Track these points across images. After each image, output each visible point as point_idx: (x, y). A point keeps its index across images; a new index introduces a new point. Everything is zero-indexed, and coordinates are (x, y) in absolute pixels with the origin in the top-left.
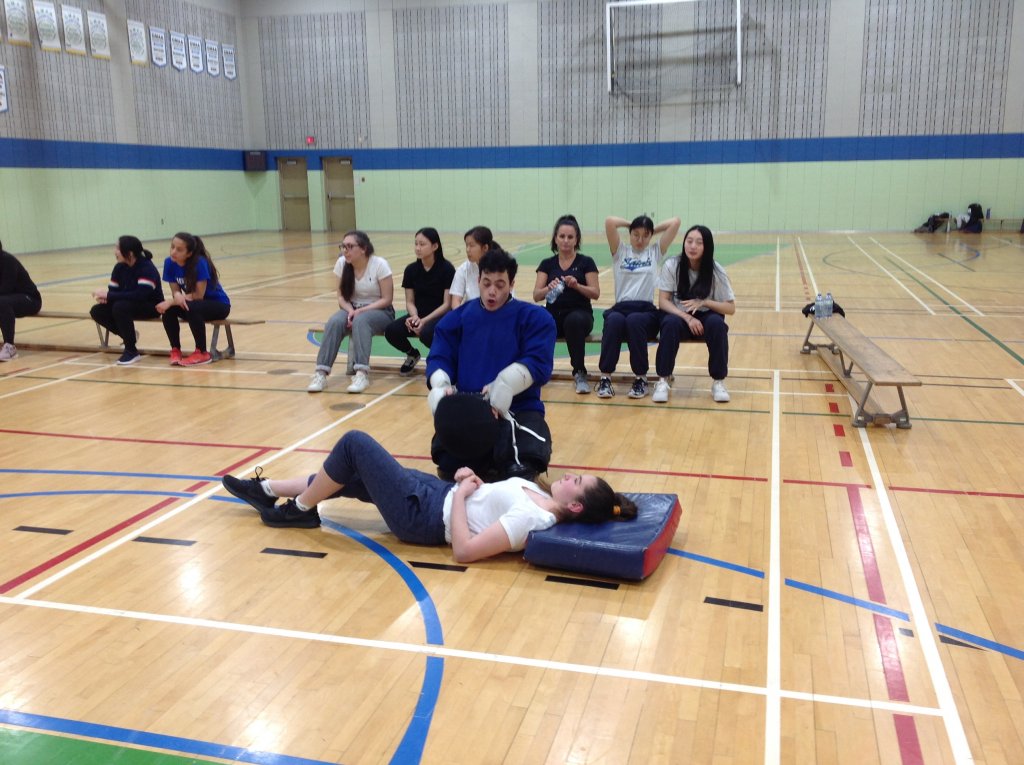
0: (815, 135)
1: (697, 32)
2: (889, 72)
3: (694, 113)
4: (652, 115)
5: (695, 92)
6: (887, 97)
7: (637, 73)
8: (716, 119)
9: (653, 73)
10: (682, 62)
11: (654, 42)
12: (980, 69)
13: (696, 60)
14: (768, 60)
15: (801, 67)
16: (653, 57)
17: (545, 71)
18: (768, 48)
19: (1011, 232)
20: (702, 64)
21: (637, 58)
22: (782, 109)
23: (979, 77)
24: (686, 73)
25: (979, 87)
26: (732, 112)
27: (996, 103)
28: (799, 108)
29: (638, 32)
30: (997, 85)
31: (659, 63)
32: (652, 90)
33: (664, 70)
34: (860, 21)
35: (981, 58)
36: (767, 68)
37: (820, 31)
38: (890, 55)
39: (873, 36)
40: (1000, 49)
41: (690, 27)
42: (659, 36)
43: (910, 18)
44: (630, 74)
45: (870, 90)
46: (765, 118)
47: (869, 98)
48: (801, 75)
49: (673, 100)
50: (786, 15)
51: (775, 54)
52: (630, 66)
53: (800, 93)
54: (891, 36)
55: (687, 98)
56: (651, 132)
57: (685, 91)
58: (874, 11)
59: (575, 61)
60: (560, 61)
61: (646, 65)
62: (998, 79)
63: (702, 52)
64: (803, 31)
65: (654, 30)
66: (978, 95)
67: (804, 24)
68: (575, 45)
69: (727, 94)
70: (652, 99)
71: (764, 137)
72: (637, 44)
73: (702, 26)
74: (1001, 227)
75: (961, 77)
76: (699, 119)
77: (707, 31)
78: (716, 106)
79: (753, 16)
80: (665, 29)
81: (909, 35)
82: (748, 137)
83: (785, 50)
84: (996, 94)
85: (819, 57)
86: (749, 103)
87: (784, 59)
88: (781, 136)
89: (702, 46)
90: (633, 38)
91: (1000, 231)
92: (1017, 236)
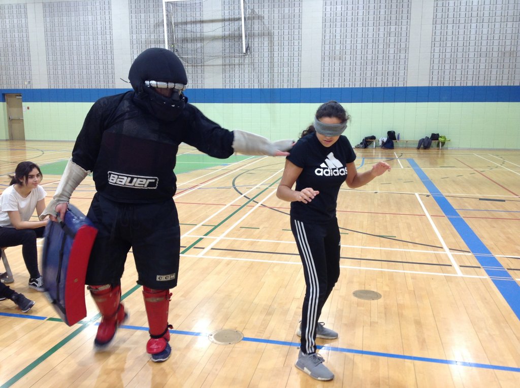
0: (295, 87)
1: (224, 20)
2: (338, 47)
3: (224, 71)
4: (199, 71)
5: (224, 57)
6: (337, 63)
7: (189, 45)
8: (237, 75)
9: (199, 45)
10: (214, 39)
11: (198, 25)
12: (392, 46)
13: (224, 38)
14: (266, 39)
15: (286, 43)
16: (198, 35)
17: (135, 42)
18: (266, 32)
19: (412, 148)
20: (227, 40)
21: (189, 35)
22: (276, 70)
23: (392, 51)
24: (218, 45)
25: (392, 57)
26: (247, 71)
27: (402, 67)
28: (286, 70)
29: (189, 19)
30: (403, 56)
31: (202, 39)
32: (199, 56)
33: (205, 42)
34: (320, 15)
35: (392, 39)
36: (266, 44)
37: (297, 20)
38: (338, 37)
39: (328, 24)
40: (404, 34)
41: (220, 17)
42: (202, 22)
43: (350, 13)
44: (185, 46)
45: (327, 58)
46: (266, 76)
47: (327, 63)
48: (286, 49)
49: (210, 62)
50: (276, 10)
51: (270, 35)
52: (185, 40)
53: (286, 60)
54: (338, 24)
55: (220, 61)
56: (200, 82)
57: (218, 57)
58: (328, 8)
59: (152, 37)
60: (143, 37)
61: (194, 40)
62: (403, 52)
63: (227, 33)
64: (286, 21)
65: (198, 19)
66: (391, 62)
67: (286, 16)
68: (152, 27)
69: (243, 59)
70: (199, 61)
71: (266, 87)
72: (189, 27)
73: (227, 17)
74: (407, 146)
75: (381, 51)
76: (227, 75)
77: (229, 20)
78: (237, 67)
79: (256, 10)
80: (205, 18)
81: (349, 24)
82: (256, 87)
83: (276, 32)
84: (402, 62)
85: (296, 37)
86: (256, 66)
87: (276, 38)
88: (276, 87)
89: (227, 28)
90: (186, 23)
91: (406, 148)
92: (416, 151)
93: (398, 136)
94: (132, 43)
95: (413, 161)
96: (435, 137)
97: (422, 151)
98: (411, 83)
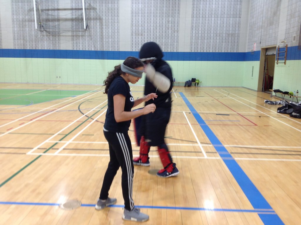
0: (116, 50)
1: (72, 9)
2: (140, 28)
3: (73, 40)
4: (57, 39)
5: (73, 31)
6: (140, 37)
7: (51, 23)
8: (81, 42)
9: (57, 23)
10: (66, 20)
11: (56, 12)
12: (170, 29)
13: (72, 20)
14: (98, 21)
15: (110, 24)
16: (56, 17)
17: (15, 20)
18: (98, 17)
19: (182, 86)
20: (74, 21)
21: (50, 17)
22: (104, 40)
23: (170, 32)
24: (69, 24)
25: (170, 35)
26: (87, 40)
27: (175, 41)
28: (110, 40)
29: (50, 8)
30: (176, 35)
31: (58, 20)
32: (57, 30)
33: (61, 22)
34: (130, 9)
35: (170, 25)
36: (98, 24)
37: (116, 11)
38: (140, 22)
39: (134, 15)
40: (176, 22)
41: (70, 7)
42: (58, 10)
43: (146, 9)
44: (48, 23)
45: (134, 34)
46: (99, 43)
47: (134, 37)
48: (110, 28)
49: (64, 34)
50: (104, 5)
51: (101, 19)
52: (48, 20)
53: (110, 34)
54: (140, 15)
55: (70, 34)
56: (57, 45)
57: (69, 31)
58: (134, 5)
59: (27, 17)
60: (21, 17)
61: (53, 20)
62: (176, 32)
63: (74, 17)
64: (110, 11)
65: (56, 8)
66: (170, 38)
67: (110, 9)
68: (26, 11)
69: (84, 33)
70: (57, 33)
71: (99, 50)
72: (50, 12)
73: (74, 7)
74: (179, 85)
75: (164, 32)
76: (75, 42)
77: (76, 9)
78: (81, 37)
79: (92, 4)
80: (60, 7)
81: (146, 15)
82: (93, 50)
83: (104, 18)
84: (176, 38)
85: (116, 21)
86: (93, 37)
87: (104, 21)
88: (105, 50)
89: (74, 14)
90: (48, 10)
91: (179, 86)
92: (184, 88)
93: (174, 79)
94: (13, 21)
95: (182, 93)
96: (194, 80)
97: (187, 88)
98: (181, 50)
